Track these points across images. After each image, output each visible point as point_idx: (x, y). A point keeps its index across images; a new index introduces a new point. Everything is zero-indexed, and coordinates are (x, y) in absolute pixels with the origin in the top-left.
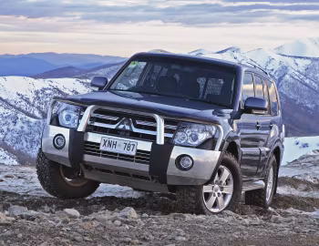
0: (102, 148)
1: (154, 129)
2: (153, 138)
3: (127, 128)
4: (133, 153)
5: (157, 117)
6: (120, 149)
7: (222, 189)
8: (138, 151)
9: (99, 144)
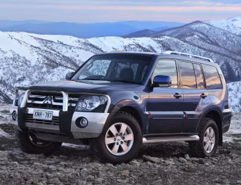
0: (34, 117)
1: (61, 101)
2: (61, 107)
3: (49, 102)
4: (50, 119)
5: (63, 93)
6: (43, 117)
7: (123, 138)
8: (53, 117)
9: (32, 115)
